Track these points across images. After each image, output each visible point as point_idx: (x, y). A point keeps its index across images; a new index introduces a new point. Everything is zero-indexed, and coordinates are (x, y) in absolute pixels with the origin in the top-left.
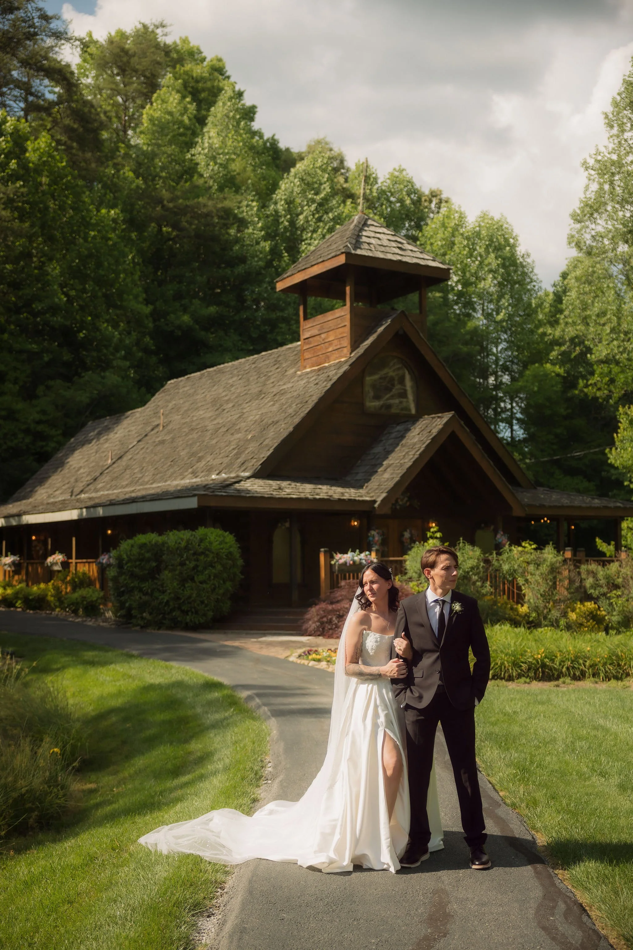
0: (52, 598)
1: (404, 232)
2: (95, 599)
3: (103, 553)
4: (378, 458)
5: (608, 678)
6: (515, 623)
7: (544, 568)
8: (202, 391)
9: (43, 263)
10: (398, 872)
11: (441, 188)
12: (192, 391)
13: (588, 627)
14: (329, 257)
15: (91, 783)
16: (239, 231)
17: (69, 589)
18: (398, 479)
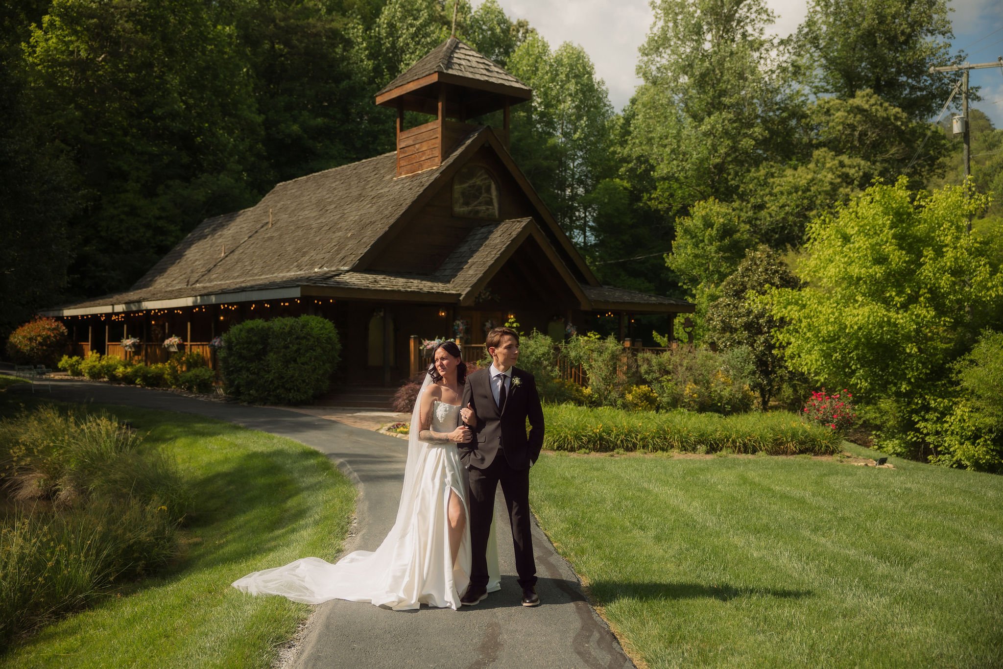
0: (169, 377)
1: (494, 57)
2: (207, 377)
3: (215, 337)
4: (464, 256)
5: (655, 449)
6: (579, 403)
7: (606, 356)
8: (308, 193)
9: (164, 73)
10: (458, 609)
11: (528, 20)
12: (300, 192)
13: (642, 406)
14: (424, 75)
15: (196, 537)
16: (344, 50)
17: (184, 369)
18: (481, 275)
